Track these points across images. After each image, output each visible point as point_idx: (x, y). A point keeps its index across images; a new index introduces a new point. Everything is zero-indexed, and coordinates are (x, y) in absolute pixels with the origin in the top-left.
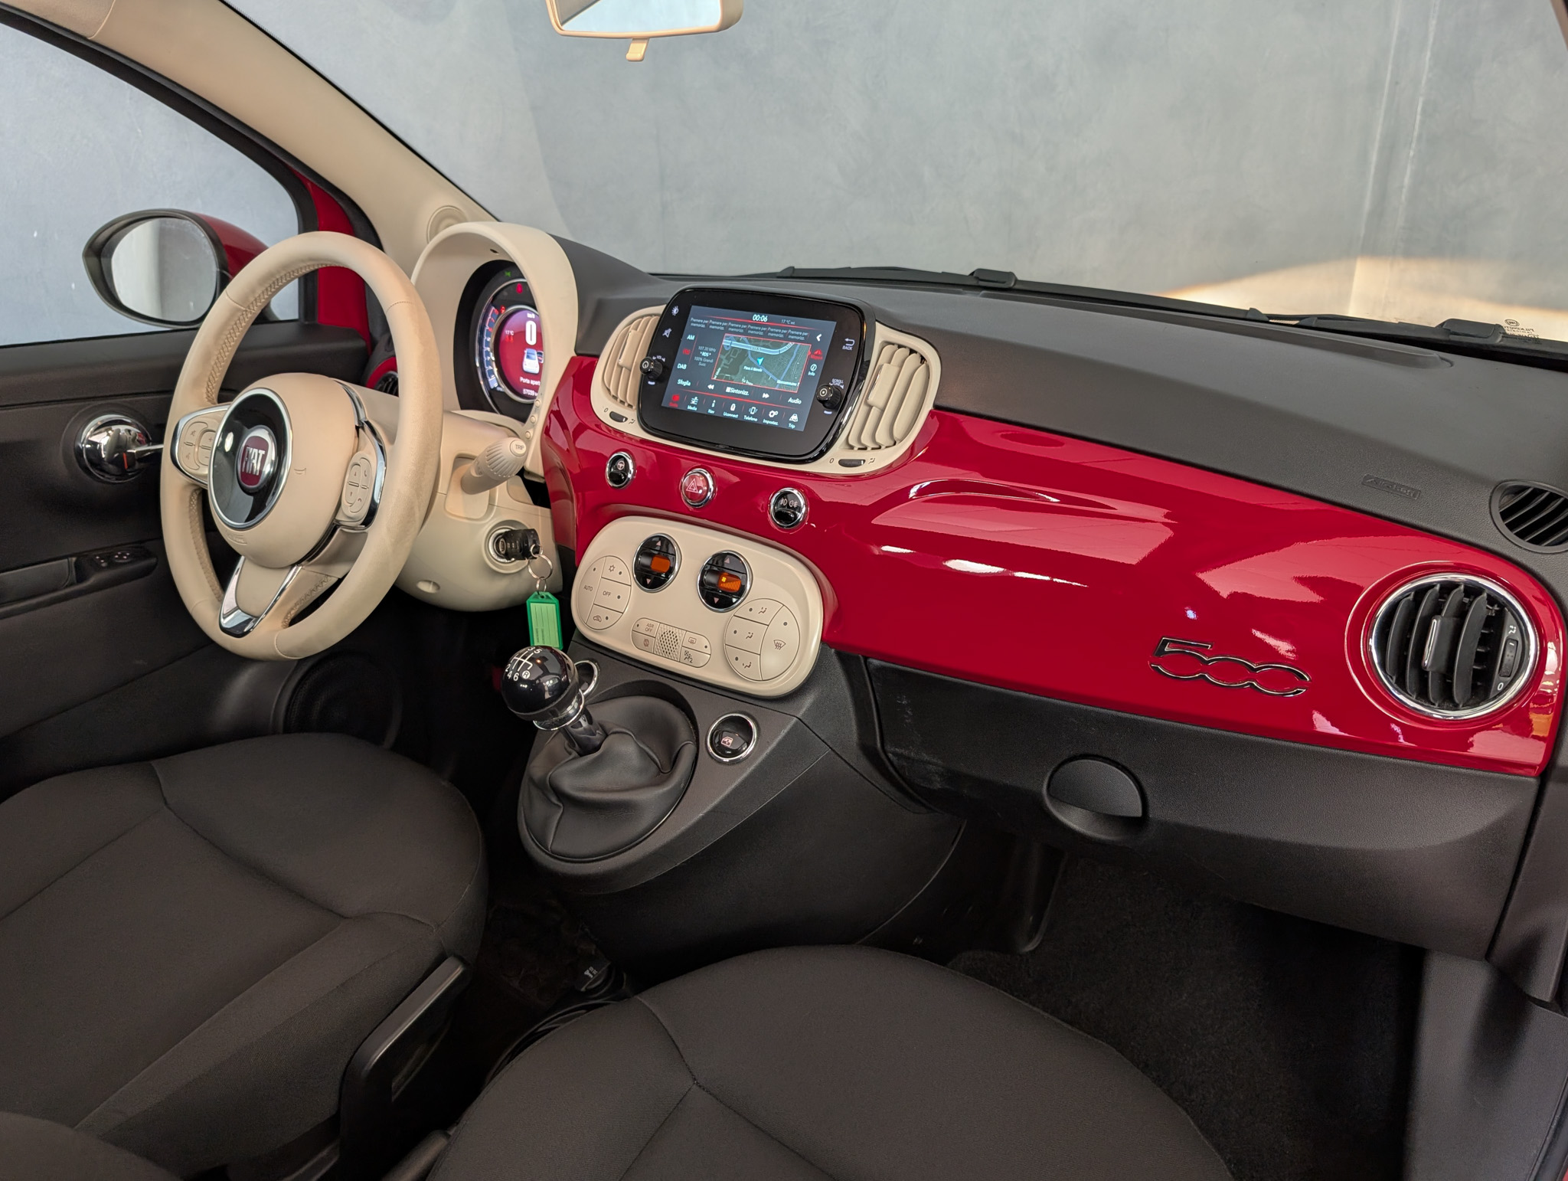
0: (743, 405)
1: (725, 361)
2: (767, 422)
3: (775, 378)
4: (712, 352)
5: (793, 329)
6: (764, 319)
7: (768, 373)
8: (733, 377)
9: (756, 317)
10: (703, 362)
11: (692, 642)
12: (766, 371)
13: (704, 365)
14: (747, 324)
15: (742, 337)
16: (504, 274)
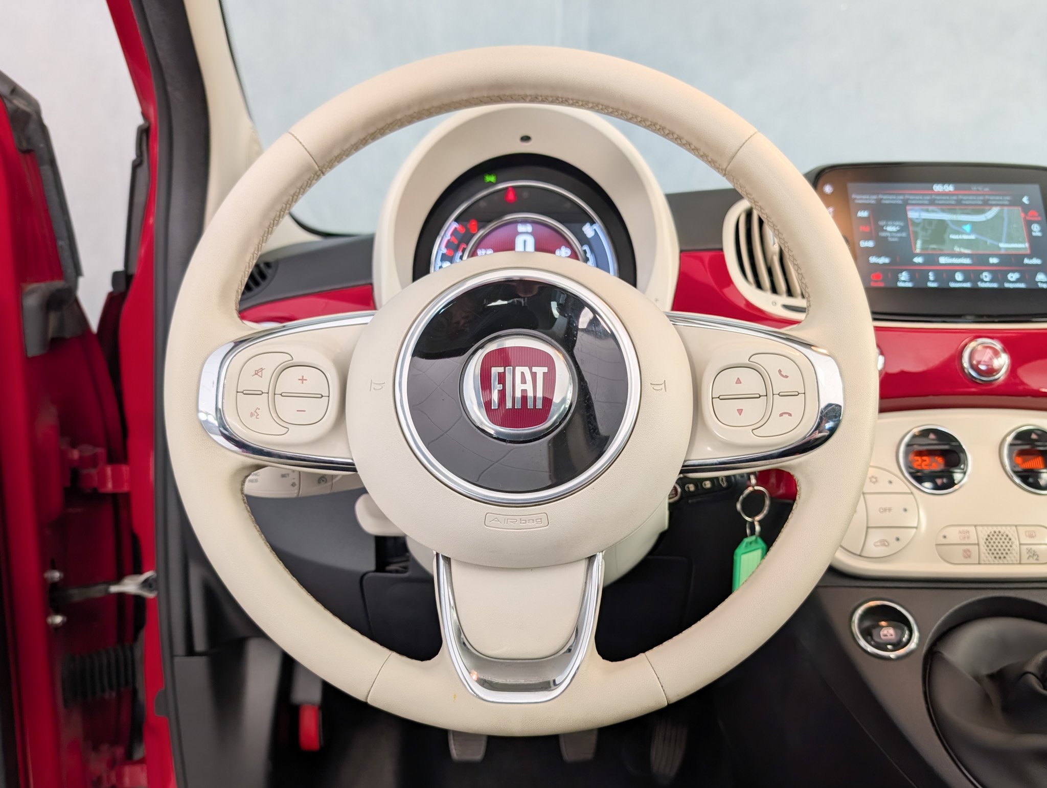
0: (972, 274)
1: (921, 233)
2: (1011, 286)
3: (995, 243)
4: (900, 226)
5: (990, 195)
6: (949, 188)
7: (983, 238)
8: (942, 247)
9: (938, 188)
10: (892, 237)
11: (1032, 536)
12: (980, 237)
13: (896, 240)
14: (931, 195)
15: (930, 208)
16: (483, 178)
